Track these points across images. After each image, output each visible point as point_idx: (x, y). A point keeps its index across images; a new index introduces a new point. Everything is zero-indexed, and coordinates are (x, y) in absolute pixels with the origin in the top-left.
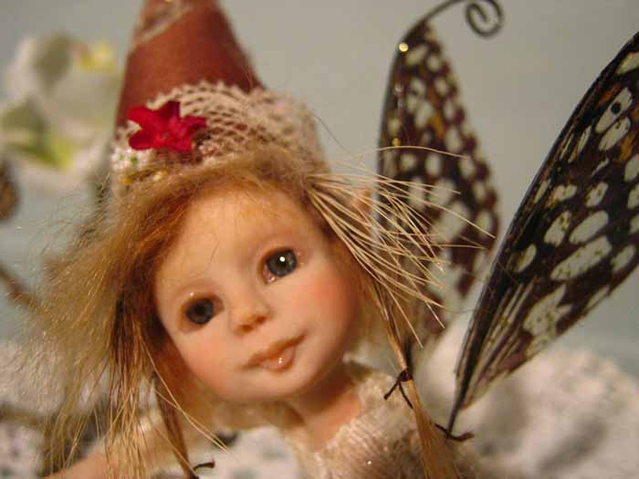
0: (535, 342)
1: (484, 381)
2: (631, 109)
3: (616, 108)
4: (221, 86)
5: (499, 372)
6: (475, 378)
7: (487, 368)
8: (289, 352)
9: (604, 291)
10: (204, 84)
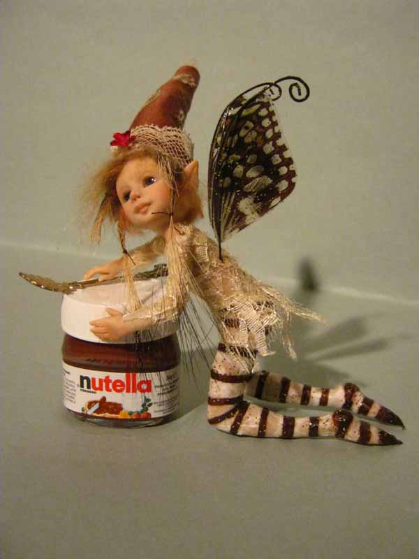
0: (248, 218)
1: (227, 231)
2: (255, 127)
3: (247, 128)
4: (152, 126)
5: (234, 229)
6: (222, 230)
7: (226, 225)
8: (146, 208)
9: (279, 199)
10: (146, 125)
